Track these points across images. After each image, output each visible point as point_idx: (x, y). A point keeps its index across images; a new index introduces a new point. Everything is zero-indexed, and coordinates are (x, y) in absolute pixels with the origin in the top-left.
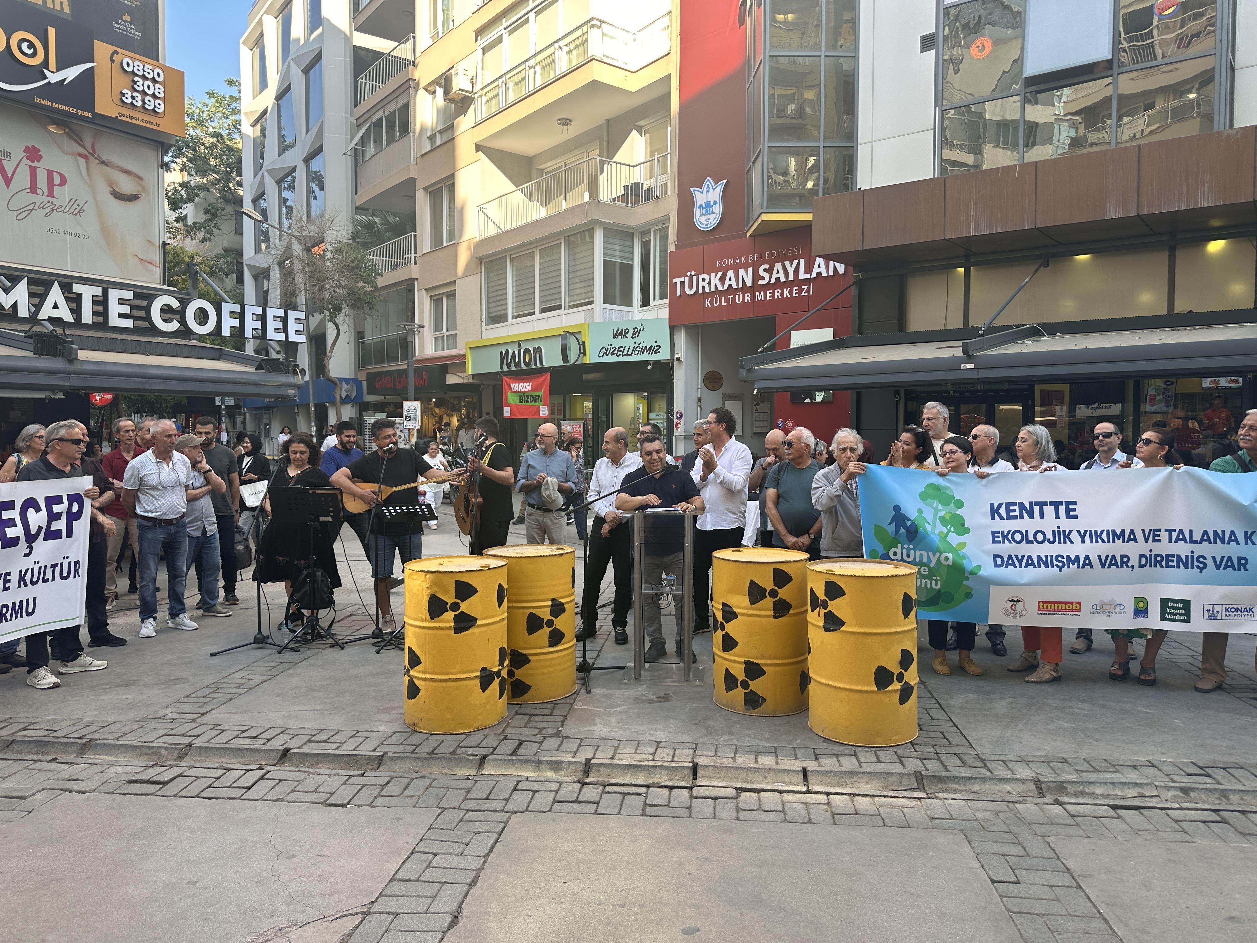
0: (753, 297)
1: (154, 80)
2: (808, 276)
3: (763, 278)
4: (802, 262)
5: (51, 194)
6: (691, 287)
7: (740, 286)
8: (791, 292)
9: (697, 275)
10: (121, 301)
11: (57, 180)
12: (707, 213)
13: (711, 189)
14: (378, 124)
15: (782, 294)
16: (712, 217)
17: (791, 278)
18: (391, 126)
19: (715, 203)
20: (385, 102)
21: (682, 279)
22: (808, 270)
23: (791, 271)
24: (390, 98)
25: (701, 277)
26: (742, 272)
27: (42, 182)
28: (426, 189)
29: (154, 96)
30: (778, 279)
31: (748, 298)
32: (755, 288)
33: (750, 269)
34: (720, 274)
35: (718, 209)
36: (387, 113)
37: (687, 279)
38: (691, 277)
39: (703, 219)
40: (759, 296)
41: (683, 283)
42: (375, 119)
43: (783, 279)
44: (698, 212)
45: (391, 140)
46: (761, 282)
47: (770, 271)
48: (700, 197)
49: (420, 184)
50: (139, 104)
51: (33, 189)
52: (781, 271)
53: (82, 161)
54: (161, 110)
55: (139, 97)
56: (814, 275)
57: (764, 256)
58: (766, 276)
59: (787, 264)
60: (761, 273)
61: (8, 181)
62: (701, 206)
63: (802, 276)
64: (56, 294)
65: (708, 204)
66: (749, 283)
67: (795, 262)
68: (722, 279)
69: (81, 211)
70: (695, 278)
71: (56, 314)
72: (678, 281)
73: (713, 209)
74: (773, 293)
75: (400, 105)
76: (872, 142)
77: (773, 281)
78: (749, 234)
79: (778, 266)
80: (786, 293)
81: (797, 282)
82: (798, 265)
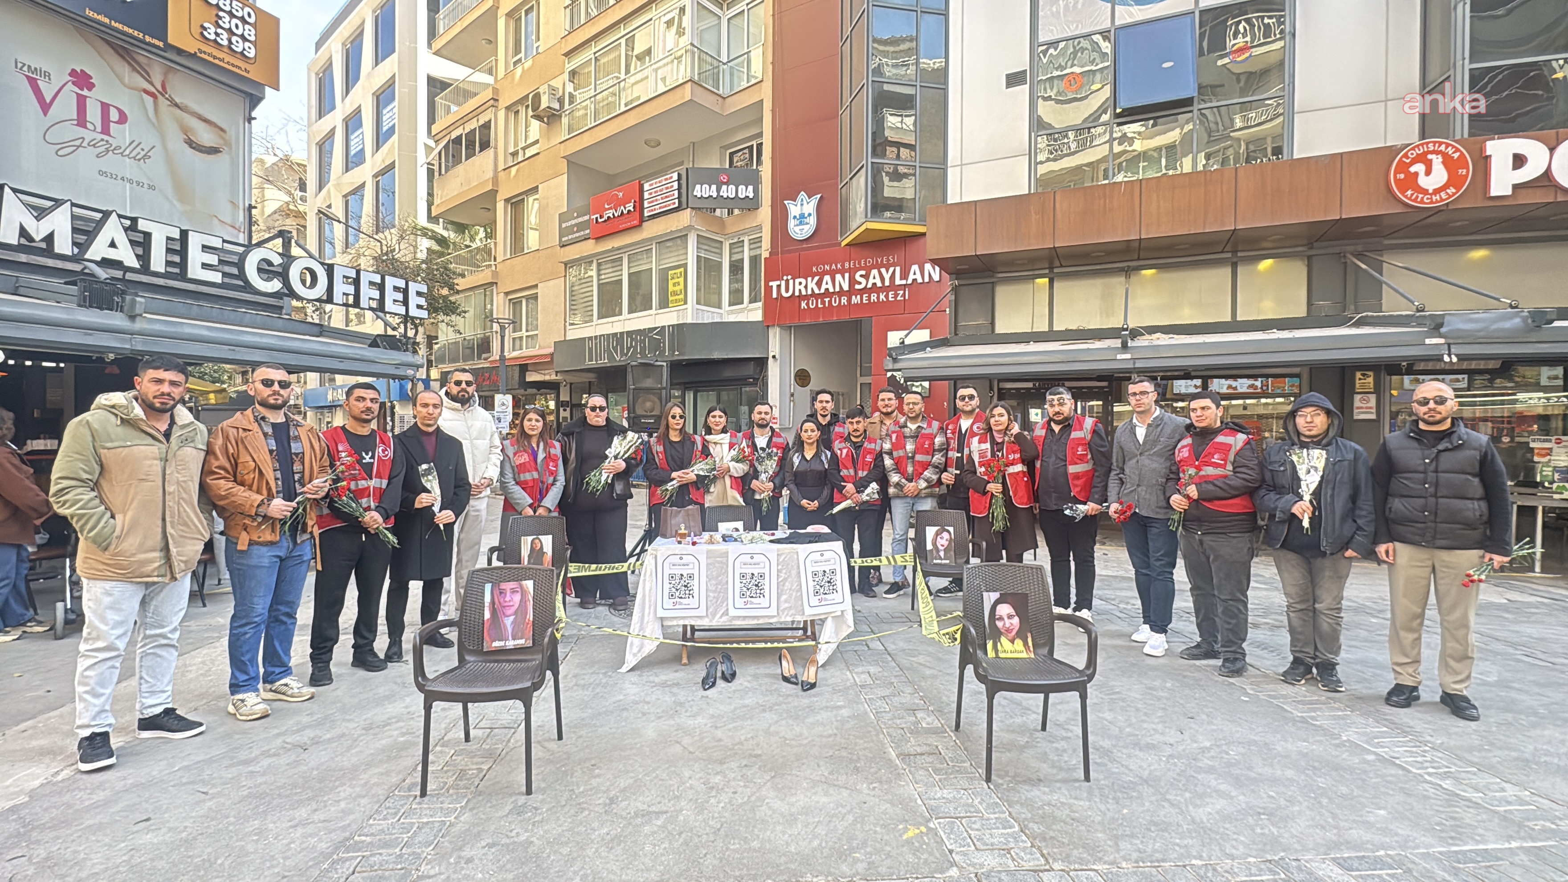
0: (849, 300)
1: (242, 19)
2: (904, 282)
3: (860, 283)
4: (898, 269)
5: (106, 130)
6: (787, 290)
7: (837, 289)
8: (887, 296)
9: (794, 279)
10: (205, 248)
11: (114, 115)
12: (801, 223)
13: (805, 202)
14: (458, 140)
15: (878, 298)
16: (806, 227)
17: (887, 283)
18: (471, 145)
19: (810, 215)
20: (466, 119)
21: (778, 283)
22: (904, 276)
23: (887, 277)
24: (470, 116)
25: (797, 281)
26: (838, 277)
27: (94, 114)
28: (507, 200)
29: (242, 37)
30: (874, 284)
31: (844, 300)
32: (852, 292)
33: (847, 275)
34: (816, 278)
35: (812, 221)
36: (467, 130)
37: (783, 283)
38: (787, 281)
39: (797, 229)
40: (855, 300)
41: (779, 286)
42: (454, 135)
43: (879, 284)
44: (792, 223)
45: (470, 155)
46: (857, 287)
47: (866, 277)
48: (794, 209)
49: (501, 196)
50: (225, 43)
51: (82, 121)
52: (877, 276)
53: (149, 100)
54: (252, 53)
55: (225, 35)
56: (910, 282)
57: (860, 263)
58: (863, 281)
59: (883, 270)
60: (858, 277)
61: (45, 107)
62: (795, 217)
63: (898, 282)
64: (113, 229)
65: (802, 216)
66: (846, 287)
67: (891, 269)
68: (819, 284)
69: (146, 157)
70: (791, 282)
71: (112, 254)
72: (774, 284)
73: (807, 220)
74: (869, 297)
75: (481, 122)
76: (962, 165)
77: (869, 286)
78: (843, 244)
79: (875, 272)
80: (882, 297)
81: (893, 287)
82: (894, 272)
